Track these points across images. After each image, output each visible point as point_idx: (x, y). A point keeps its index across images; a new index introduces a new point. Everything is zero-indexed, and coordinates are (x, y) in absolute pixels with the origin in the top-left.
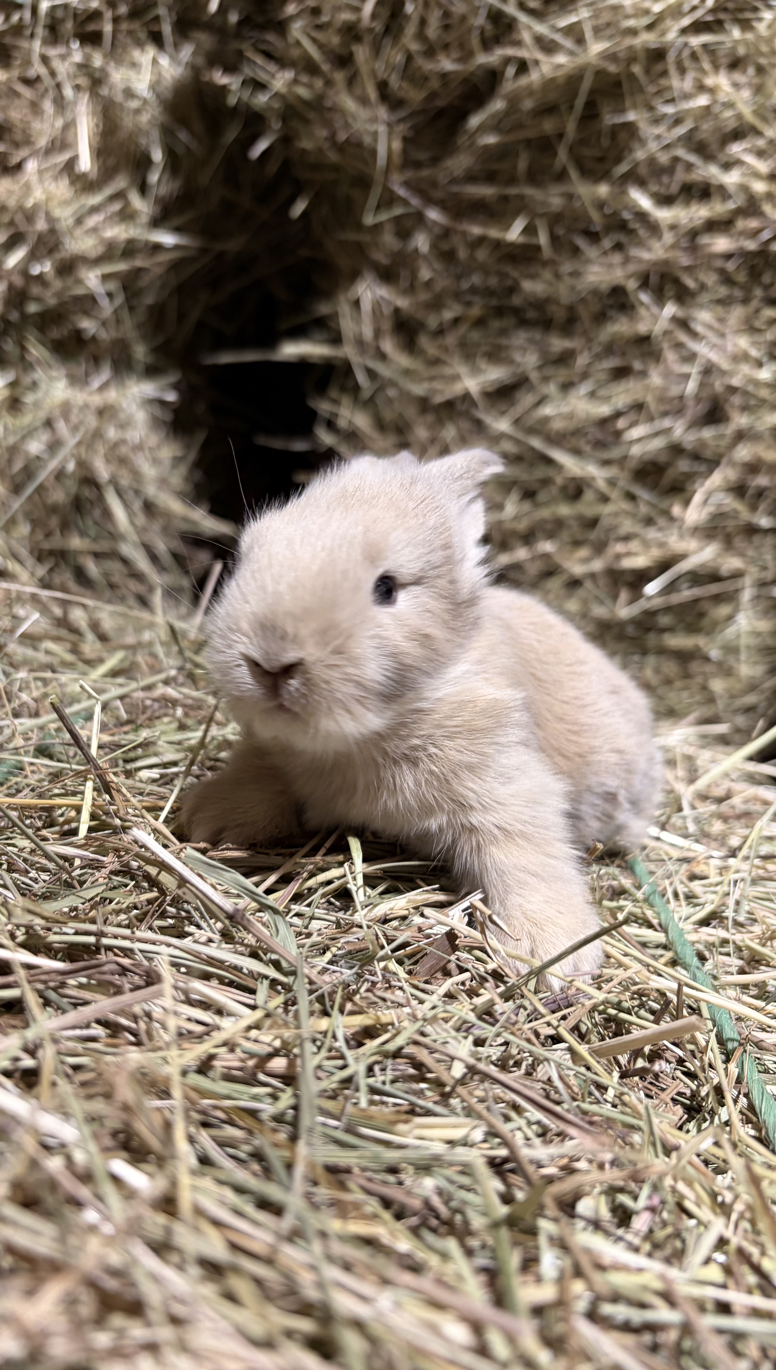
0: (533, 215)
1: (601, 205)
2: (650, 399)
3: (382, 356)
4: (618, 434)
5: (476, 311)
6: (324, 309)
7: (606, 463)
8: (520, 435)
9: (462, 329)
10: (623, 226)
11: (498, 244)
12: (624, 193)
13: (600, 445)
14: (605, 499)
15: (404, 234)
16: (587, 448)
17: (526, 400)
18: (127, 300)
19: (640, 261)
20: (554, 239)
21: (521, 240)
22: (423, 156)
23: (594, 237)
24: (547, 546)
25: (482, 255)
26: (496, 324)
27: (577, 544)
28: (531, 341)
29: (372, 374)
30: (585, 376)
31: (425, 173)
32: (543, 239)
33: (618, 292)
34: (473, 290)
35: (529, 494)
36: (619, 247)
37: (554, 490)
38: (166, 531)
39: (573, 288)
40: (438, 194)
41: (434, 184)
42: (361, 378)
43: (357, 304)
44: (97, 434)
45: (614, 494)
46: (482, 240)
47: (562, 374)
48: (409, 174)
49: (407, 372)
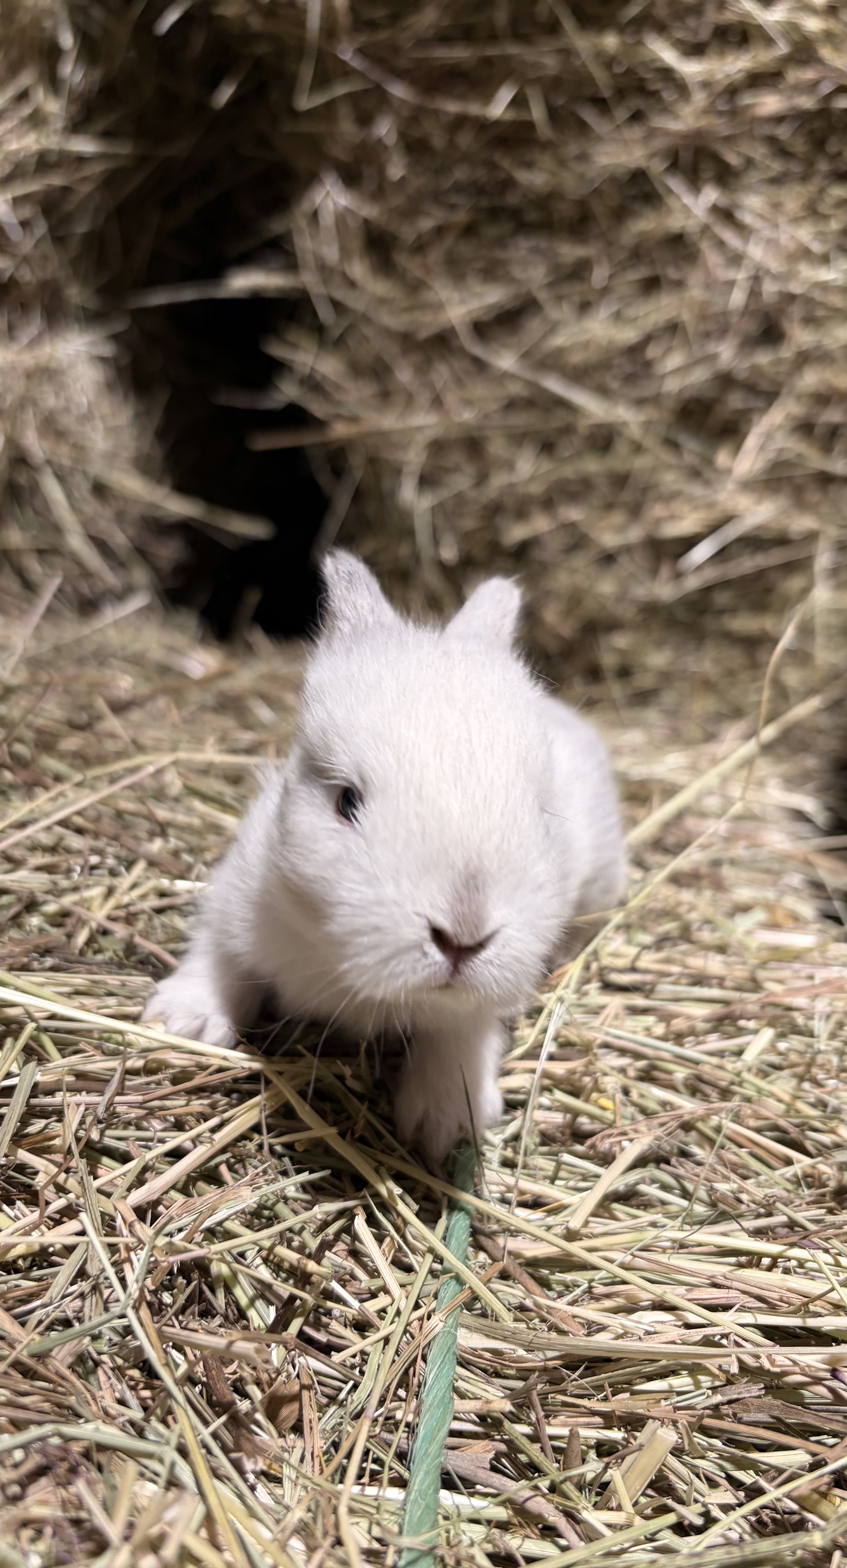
0: (524, 82)
1: (608, 62)
2: (686, 317)
3: (352, 284)
4: (648, 365)
5: (461, 217)
6: (277, 227)
7: (640, 402)
8: (528, 375)
9: (449, 241)
10: (641, 88)
11: (483, 126)
12: (640, 43)
13: (630, 379)
14: (638, 448)
15: (365, 120)
16: (614, 385)
17: (533, 327)
18: (52, 230)
19: (667, 133)
20: (553, 113)
21: (510, 116)
22: (379, 13)
23: (601, 105)
24: (573, 513)
25: (466, 140)
26: (491, 231)
27: (609, 506)
28: (534, 250)
29: (337, 306)
30: (605, 291)
31: (383, 35)
32: (537, 113)
33: (639, 176)
34: (458, 188)
35: (547, 447)
36: (637, 117)
37: (576, 441)
38: (120, 517)
39: (582, 176)
40: (402, 63)
41: (396, 50)
42: (325, 313)
43: (315, 216)
44: (23, 403)
45: (650, 442)
46: (460, 122)
47: (575, 290)
48: (363, 39)
49: (382, 301)
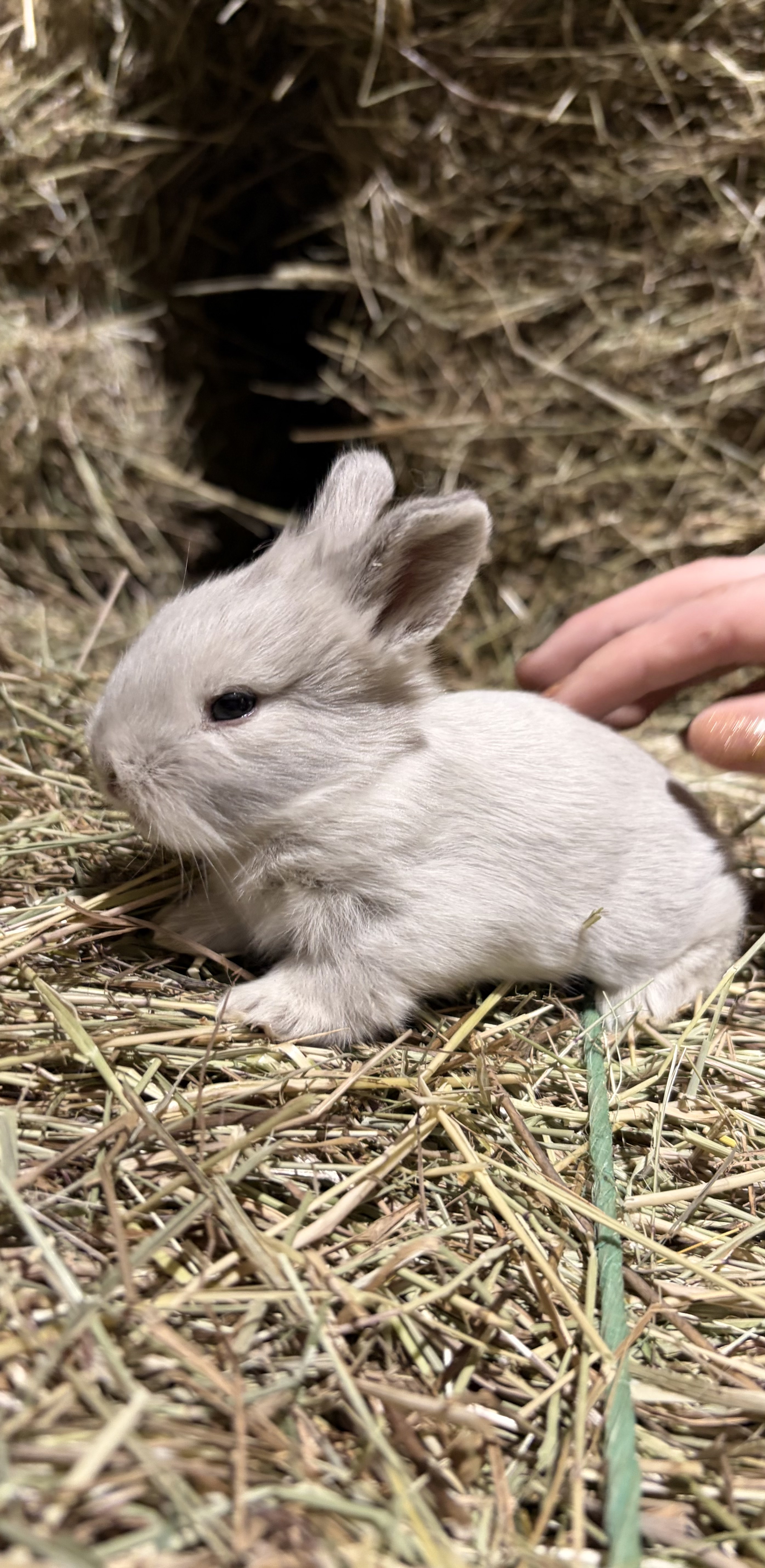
0: (584, 86)
1: (670, 69)
2: (736, 327)
3: (400, 281)
4: (697, 374)
5: (514, 219)
6: (327, 221)
7: (683, 411)
8: (574, 378)
9: (499, 242)
10: (701, 97)
11: (540, 127)
12: (702, 51)
13: (675, 388)
14: (681, 457)
15: (422, 117)
16: (658, 391)
17: (581, 332)
18: (94, 213)
19: (725, 143)
20: (611, 119)
21: (568, 121)
22: (442, 12)
23: (662, 113)
24: (611, 518)
25: (520, 142)
26: (542, 235)
27: (648, 514)
28: (586, 254)
29: (384, 303)
30: (654, 299)
31: (445, 34)
32: (597, 119)
33: (694, 185)
34: (512, 190)
35: (587, 453)
36: (695, 126)
37: (619, 447)
38: (151, 503)
39: (637, 183)
40: (462, 63)
41: (457, 49)
42: (372, 309)
43: (366, 211)
44: (61, 386)
45: (693, 452)
46: (519, 123)
47: (626, 298)
48: (423, 37)
49: (429, 300)
